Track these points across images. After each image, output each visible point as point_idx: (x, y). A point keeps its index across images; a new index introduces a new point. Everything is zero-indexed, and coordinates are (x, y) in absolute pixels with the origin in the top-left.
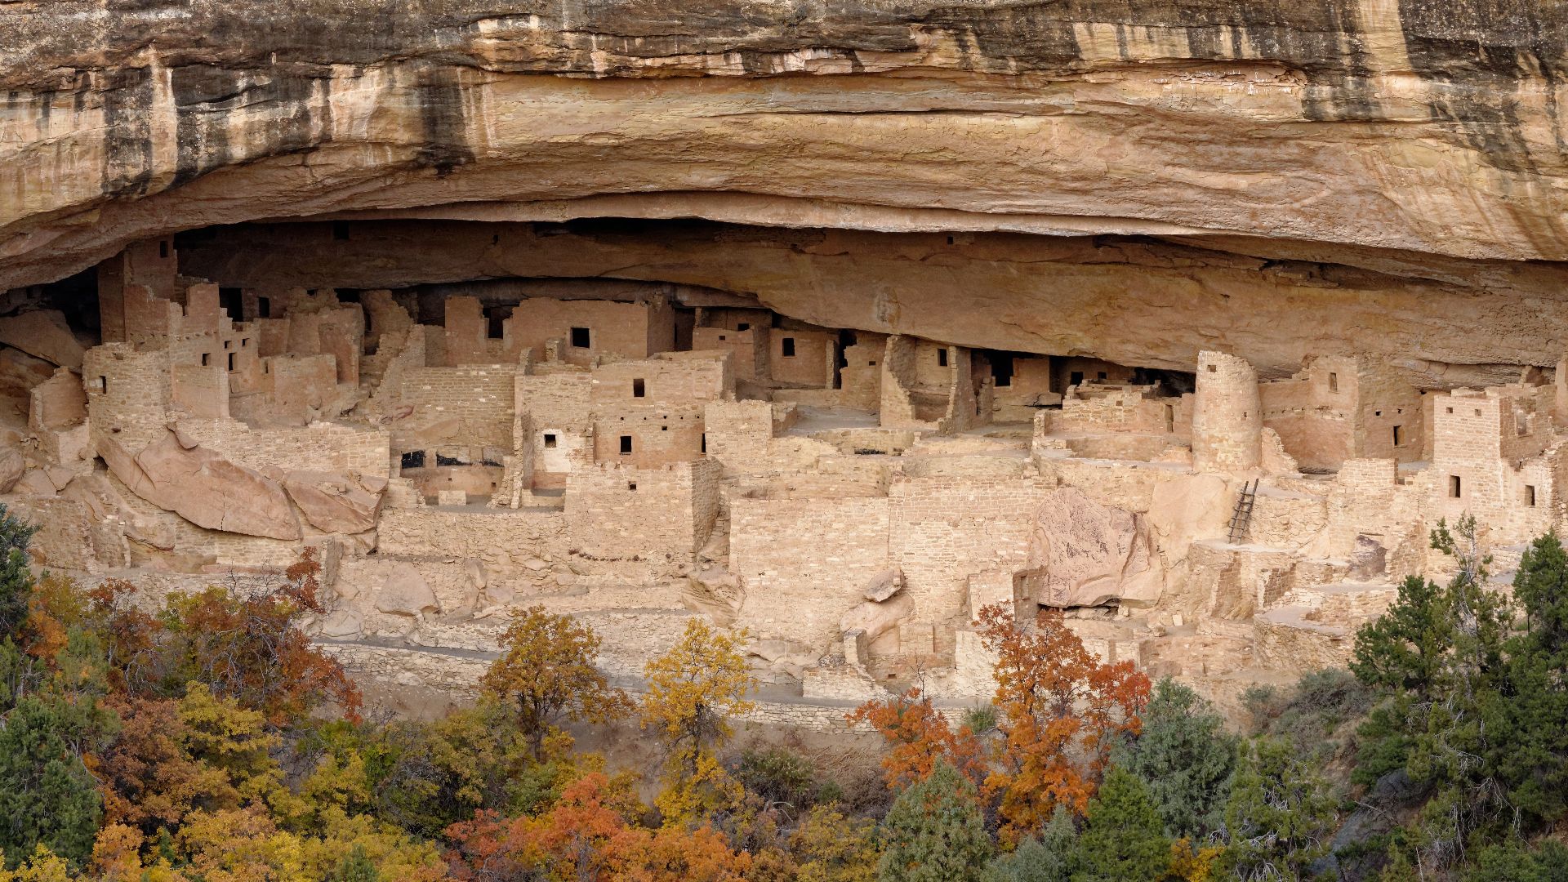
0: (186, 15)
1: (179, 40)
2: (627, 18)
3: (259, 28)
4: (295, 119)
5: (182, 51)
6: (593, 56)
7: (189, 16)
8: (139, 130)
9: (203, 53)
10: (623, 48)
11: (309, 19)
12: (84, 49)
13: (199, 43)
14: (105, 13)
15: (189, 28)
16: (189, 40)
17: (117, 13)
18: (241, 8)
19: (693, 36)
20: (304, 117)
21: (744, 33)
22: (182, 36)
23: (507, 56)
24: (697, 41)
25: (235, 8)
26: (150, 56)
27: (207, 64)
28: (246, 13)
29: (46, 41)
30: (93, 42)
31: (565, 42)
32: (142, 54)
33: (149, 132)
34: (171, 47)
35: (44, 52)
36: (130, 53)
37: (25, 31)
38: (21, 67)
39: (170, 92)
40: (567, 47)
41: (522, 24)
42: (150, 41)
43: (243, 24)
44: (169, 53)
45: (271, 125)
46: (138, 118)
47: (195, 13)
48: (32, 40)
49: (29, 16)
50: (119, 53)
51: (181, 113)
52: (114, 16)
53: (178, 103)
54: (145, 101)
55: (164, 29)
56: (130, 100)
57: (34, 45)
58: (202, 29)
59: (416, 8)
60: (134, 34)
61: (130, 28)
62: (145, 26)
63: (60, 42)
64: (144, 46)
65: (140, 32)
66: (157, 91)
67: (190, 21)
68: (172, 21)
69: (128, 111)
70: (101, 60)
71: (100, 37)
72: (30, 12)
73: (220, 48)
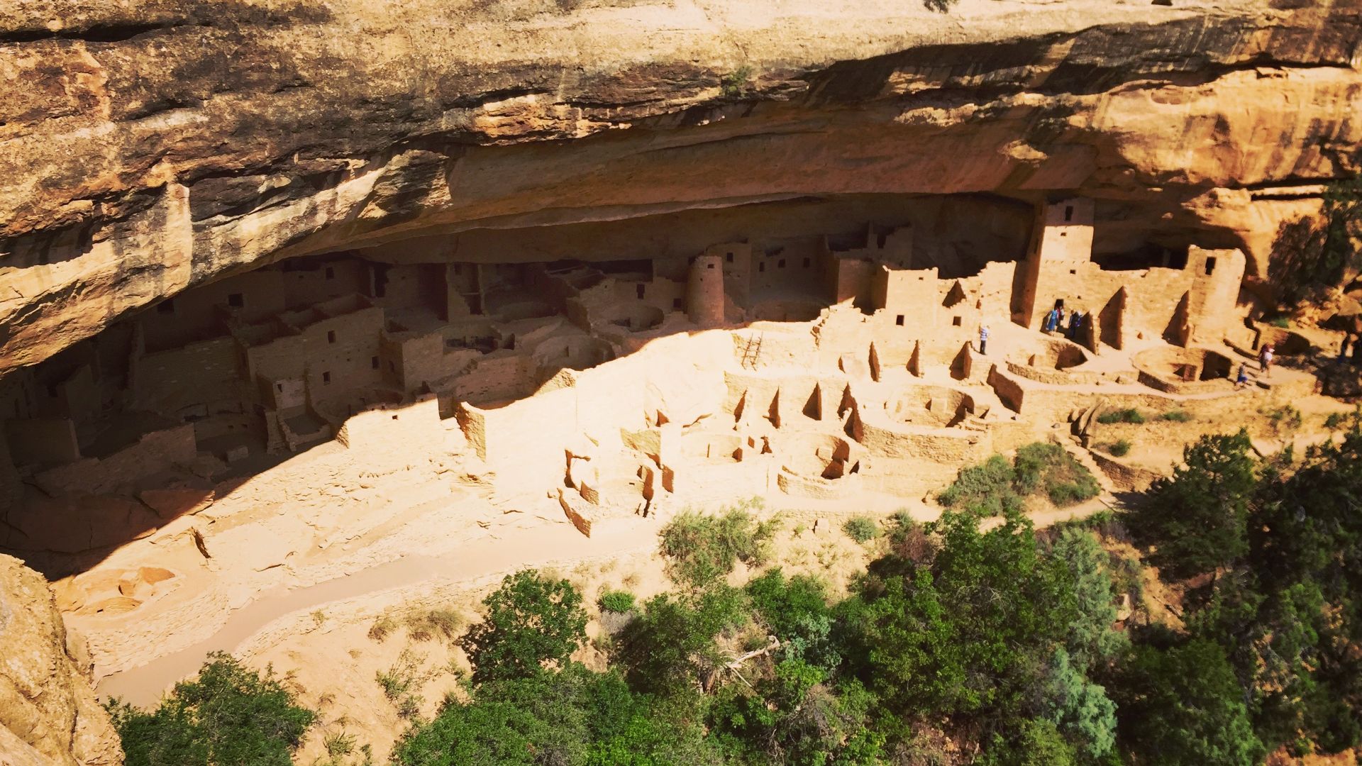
0: (201, 118)
1: (197, 149)
2: (615, 87)
3: (286, 127)
4: (305, 216)
5: (203, 161)
6: (578, 124)
7: (206, 119)
8: (153, 256)
9: (223, 160)
10: (606, 114)
11: (336, 112)
12: (95, 174)
13: (220, 150)
14: (111, 127)
15: (207, 134)
16: (209, 147)
17: (124, 124)
18: (265, 106)
19: (659, 100)
20: (313, 211)
21: (696, 94)
22: (200, 144)
23: (507, 131)
24: (664, 103)
25: (257, 106)
26: (164, 172)
27: (231, 173)
28: (270, 110)
29: (48, 171)
30: (105, 164)
31: (557, 114)
32: (154, 170)
33: (163, 256)
34: (190, 157)
35: (48, 185)
36: (145, 171)
37: (20, 162)
38: (25, 208)
39: (186, 208)
40: (558, 118)
41: (521, 100)
42: (163, 153)
43: (267, 123)
44: (187, 165)
45: (282, 226)
46: (151, 243)
47: (213, 116)
48: (29, 171)
49: (18, 141)
50: (134, 174)
51: (197, 229)
52: (122, 129)
53: (194, 219)
54: (159, 223)
55: (179, 137)
56: (142, 225)
57: (34, 179)
58: (222, 133)
59: (432, 91)
60: (146, 148)
61: (143, 140)
62: (157, 137)
63: (67, 169)
64: (157, 161)
65: (153, 145)
66: (172, 209)
67: (208, 126)
68: (186, 128)
69: (140, 238)
70: (117, 186)
71: (111, 156)
72: (17, 135)
73: (243, 153)
